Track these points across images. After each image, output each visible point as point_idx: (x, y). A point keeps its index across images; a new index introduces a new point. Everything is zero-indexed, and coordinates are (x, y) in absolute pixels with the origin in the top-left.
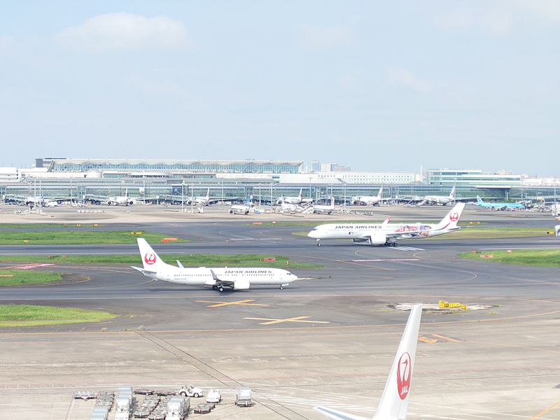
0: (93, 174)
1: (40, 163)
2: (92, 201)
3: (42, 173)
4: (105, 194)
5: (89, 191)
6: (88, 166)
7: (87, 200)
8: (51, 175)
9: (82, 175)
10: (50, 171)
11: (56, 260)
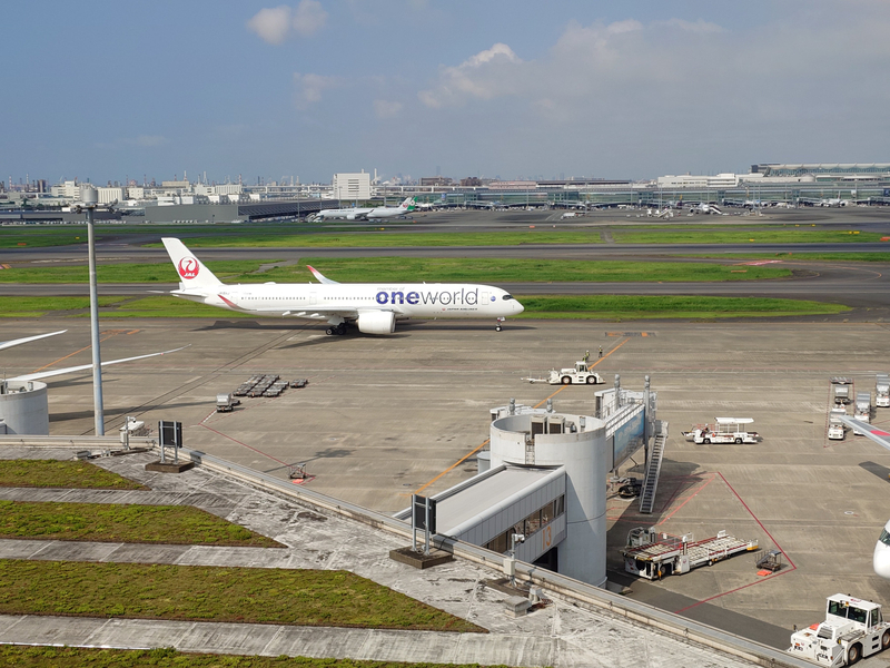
0: (806, 179)
1: (755, 169)
2: (806, 204)
3: (758, 177)
4: (819, 196)
5: (803, 194)
6: (803, 171)
7: (801, 202)
8: (767, 180)
9: (796, 179)
10: (765, 176)
11: (783, 257)
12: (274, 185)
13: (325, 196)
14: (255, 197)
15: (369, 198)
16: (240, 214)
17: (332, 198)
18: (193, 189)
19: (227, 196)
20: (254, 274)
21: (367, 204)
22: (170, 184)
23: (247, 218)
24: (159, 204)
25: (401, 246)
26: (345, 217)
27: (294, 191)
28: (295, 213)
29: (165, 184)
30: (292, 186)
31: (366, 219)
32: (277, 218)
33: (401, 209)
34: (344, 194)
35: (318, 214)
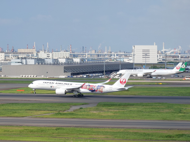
12: (93, 52)
13: (126, 60)
14: (77, 60)
15: (156, 62)
16: (65, 72)
17: (131, 62)
18: (37, 55)
19: (57, 60)
20: (65, 112)
21: (154, 66)
22: (23, 50)
23: (69, 74)
24: (12, 64)
25: (170, 96)
26: (137, 75)
27: (107, 57)
28: (102, 72)
29: (19, 51)
30: (106, 53)
31: (151, 77)
32: (90, 75)
33: (175, 70)
34: (138, 59)
35: (118, 73)
